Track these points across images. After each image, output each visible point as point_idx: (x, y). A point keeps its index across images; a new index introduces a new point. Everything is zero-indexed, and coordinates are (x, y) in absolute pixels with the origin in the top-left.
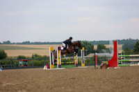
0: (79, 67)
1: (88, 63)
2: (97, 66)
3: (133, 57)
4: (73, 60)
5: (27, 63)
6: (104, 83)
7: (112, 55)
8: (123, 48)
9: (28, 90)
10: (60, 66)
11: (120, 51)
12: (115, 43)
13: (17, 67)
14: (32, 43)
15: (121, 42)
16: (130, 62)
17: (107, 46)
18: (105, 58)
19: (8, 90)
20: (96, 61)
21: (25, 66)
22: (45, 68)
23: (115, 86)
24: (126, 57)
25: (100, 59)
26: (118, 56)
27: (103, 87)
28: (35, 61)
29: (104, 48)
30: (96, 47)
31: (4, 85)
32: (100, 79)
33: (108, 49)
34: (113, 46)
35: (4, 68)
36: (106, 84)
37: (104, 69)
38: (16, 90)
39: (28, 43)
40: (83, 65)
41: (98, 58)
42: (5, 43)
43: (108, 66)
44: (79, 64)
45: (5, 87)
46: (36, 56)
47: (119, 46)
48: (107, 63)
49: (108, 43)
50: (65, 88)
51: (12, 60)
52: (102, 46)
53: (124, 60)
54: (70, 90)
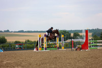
0: (60, 49)
1: (66, 46)
2: (73, 49)
3: (100, 42)
4: (56, 44)
5: (21, 46)
6: (78, 61)
7: (84, 41)
8: (92, 35)
9: (23, 67)
10: (46, 49)
11: (90, 38)
12: (87, 31)
13: (14, 49)
14: (25, 32)
15: (91, 31)
16: (98, 46)
17: (81, 34)
18: (79, 43)
19: (7, 67)
20: (72, 45)
21: (20, 49)
22: (35, 50)
23: (86, 64)
24: (95, 42)
25: (76, 44)
26: (89, 41)
27: (77, 64)
28: (28, 45)
29: (79, 35)
30: (72, 35)
31: (5, 63)
32: (76, 59)
33: (82, 36)
34: (85, 34)
35: (5, 50)
36: (80, 62)
37: (78, 51)
38: (13, 67)
39: (22, 31)
40: (63, 48)
41: (74, 43)
42: (5, 31)
43: (82, 49)
44: (60, 47)
45: (5, 64)
46: (28, 41)
47: (90, 34)
48: (81, 46)
49: (81, 31)
50: (50, 65)
51: (10, 44)
52: (76, 34)
53: (93, 44)
54: (53, 66)
